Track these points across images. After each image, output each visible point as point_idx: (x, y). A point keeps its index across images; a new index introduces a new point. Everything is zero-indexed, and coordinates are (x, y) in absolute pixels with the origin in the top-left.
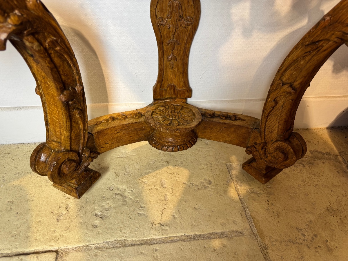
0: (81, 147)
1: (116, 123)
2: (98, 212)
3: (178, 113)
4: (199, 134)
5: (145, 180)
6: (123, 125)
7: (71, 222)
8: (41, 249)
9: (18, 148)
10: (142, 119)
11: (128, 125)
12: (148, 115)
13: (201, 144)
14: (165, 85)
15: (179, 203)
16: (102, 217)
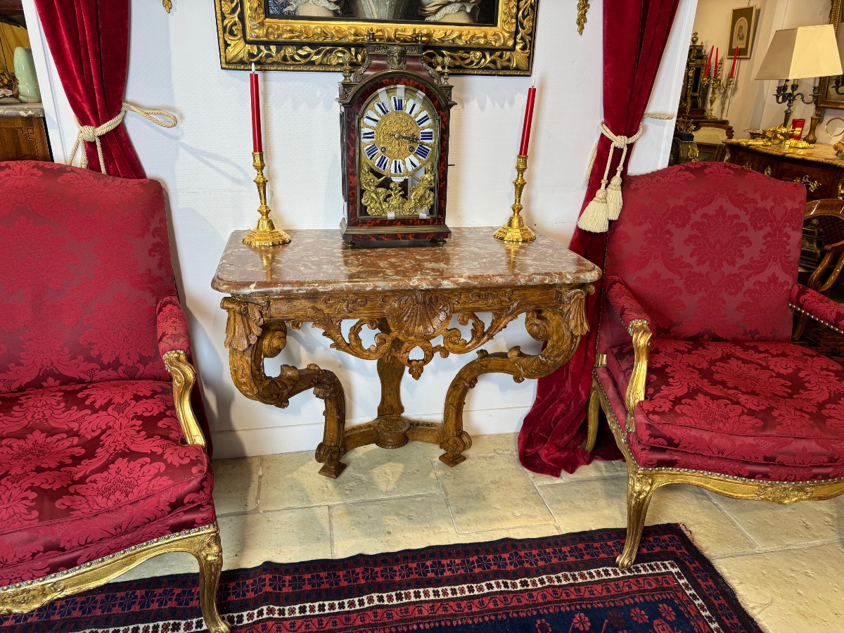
0: (341, 444)
1: (356, 432)
2: (347, 488)
3: (395, 423)
4: (410, 437)
5: (374, 471)
7: (332, 493)
8: (319, 505)
10: (372, 428)
11: (364, 432)
12: (376, 425)
14: (385, 406)
15: (397, 482)
16: (350, 490)
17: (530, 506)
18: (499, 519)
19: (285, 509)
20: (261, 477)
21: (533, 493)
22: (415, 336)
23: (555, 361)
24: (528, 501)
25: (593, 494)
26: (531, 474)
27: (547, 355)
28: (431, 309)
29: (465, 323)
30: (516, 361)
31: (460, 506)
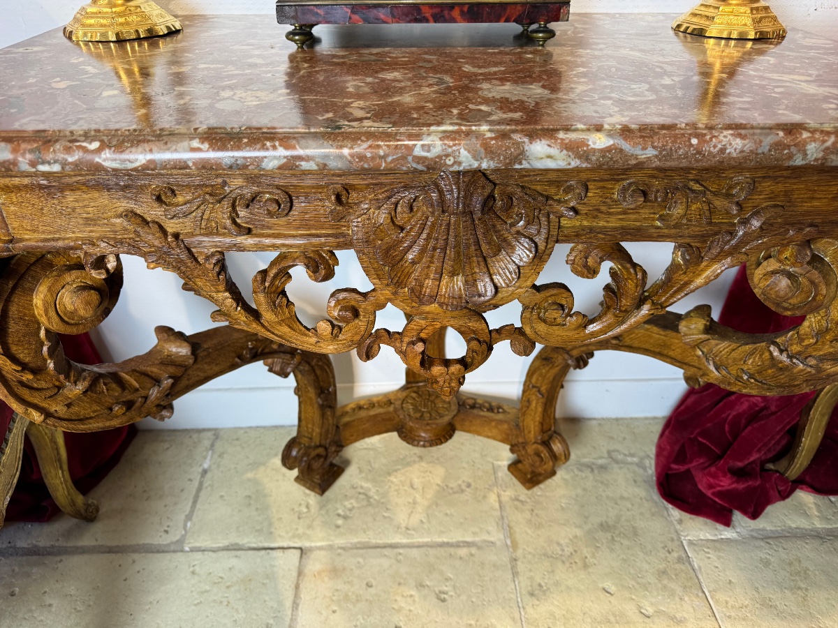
0: (328, 441)
1: (363, 414)
2: (340, 512)
3: (432, 402)
4: (458, 426)
5: (392, 478)
6: (370, 416)
7: (313, 520)
8: (285, 545)
9: (246, 432)
10: (391, 409)
11: (375, 416)
12: (398, 404)
13: (459, 436)
15: (429, 507)
16: (345, 518)
17: (672, 594)
18: (612, 619)
19: (226, 549)
20: (205, 472)
21: (680, 560)
22: (441, 305)
23: (819, 370)
24: (670, 579)
25: (798, 573)
26: (676, 513)
27: (795, 348)
28: (490, 229)
29: (590, 272)
30: (698, 345)
31: (538, 579)
